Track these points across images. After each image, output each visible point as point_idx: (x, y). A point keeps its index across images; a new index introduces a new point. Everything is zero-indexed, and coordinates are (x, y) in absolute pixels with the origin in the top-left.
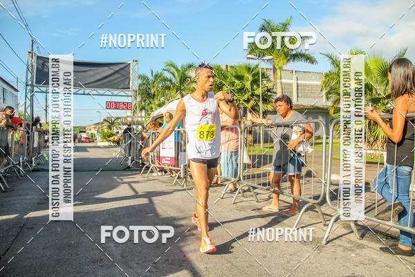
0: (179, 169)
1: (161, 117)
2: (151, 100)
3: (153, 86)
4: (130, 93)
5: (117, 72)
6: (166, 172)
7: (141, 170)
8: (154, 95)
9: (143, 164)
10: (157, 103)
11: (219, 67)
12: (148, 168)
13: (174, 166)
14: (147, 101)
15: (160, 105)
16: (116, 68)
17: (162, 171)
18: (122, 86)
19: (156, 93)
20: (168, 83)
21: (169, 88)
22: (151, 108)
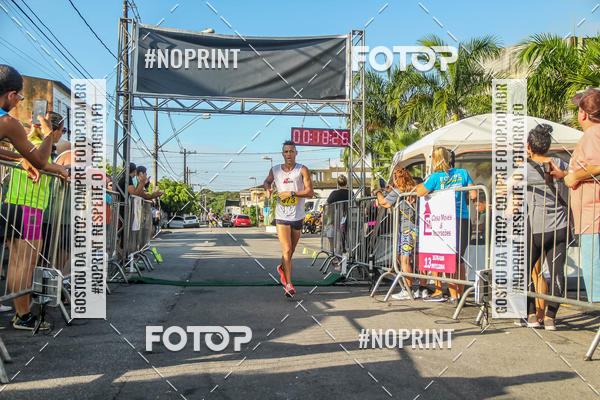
0: (467, 282)
1: (419, 162)
2: (386, 130)
3: (392, 99)
4: (345, 110)
5: (315, 60)
6: (431, 291)
7: (370, 287)
8: (394, 119)
9: (376, 271)
10: (400, 135)
11: (556, 41)
12: (387, 282)
13: (455, 277)
14: (378, 134)
15: (407, 142)
16: (314, 51)
17: (421, 289)
18: (327, 92)
19: (398, 114)
20: (427, 89)
21: (431, 101)
22: (387, 149)
